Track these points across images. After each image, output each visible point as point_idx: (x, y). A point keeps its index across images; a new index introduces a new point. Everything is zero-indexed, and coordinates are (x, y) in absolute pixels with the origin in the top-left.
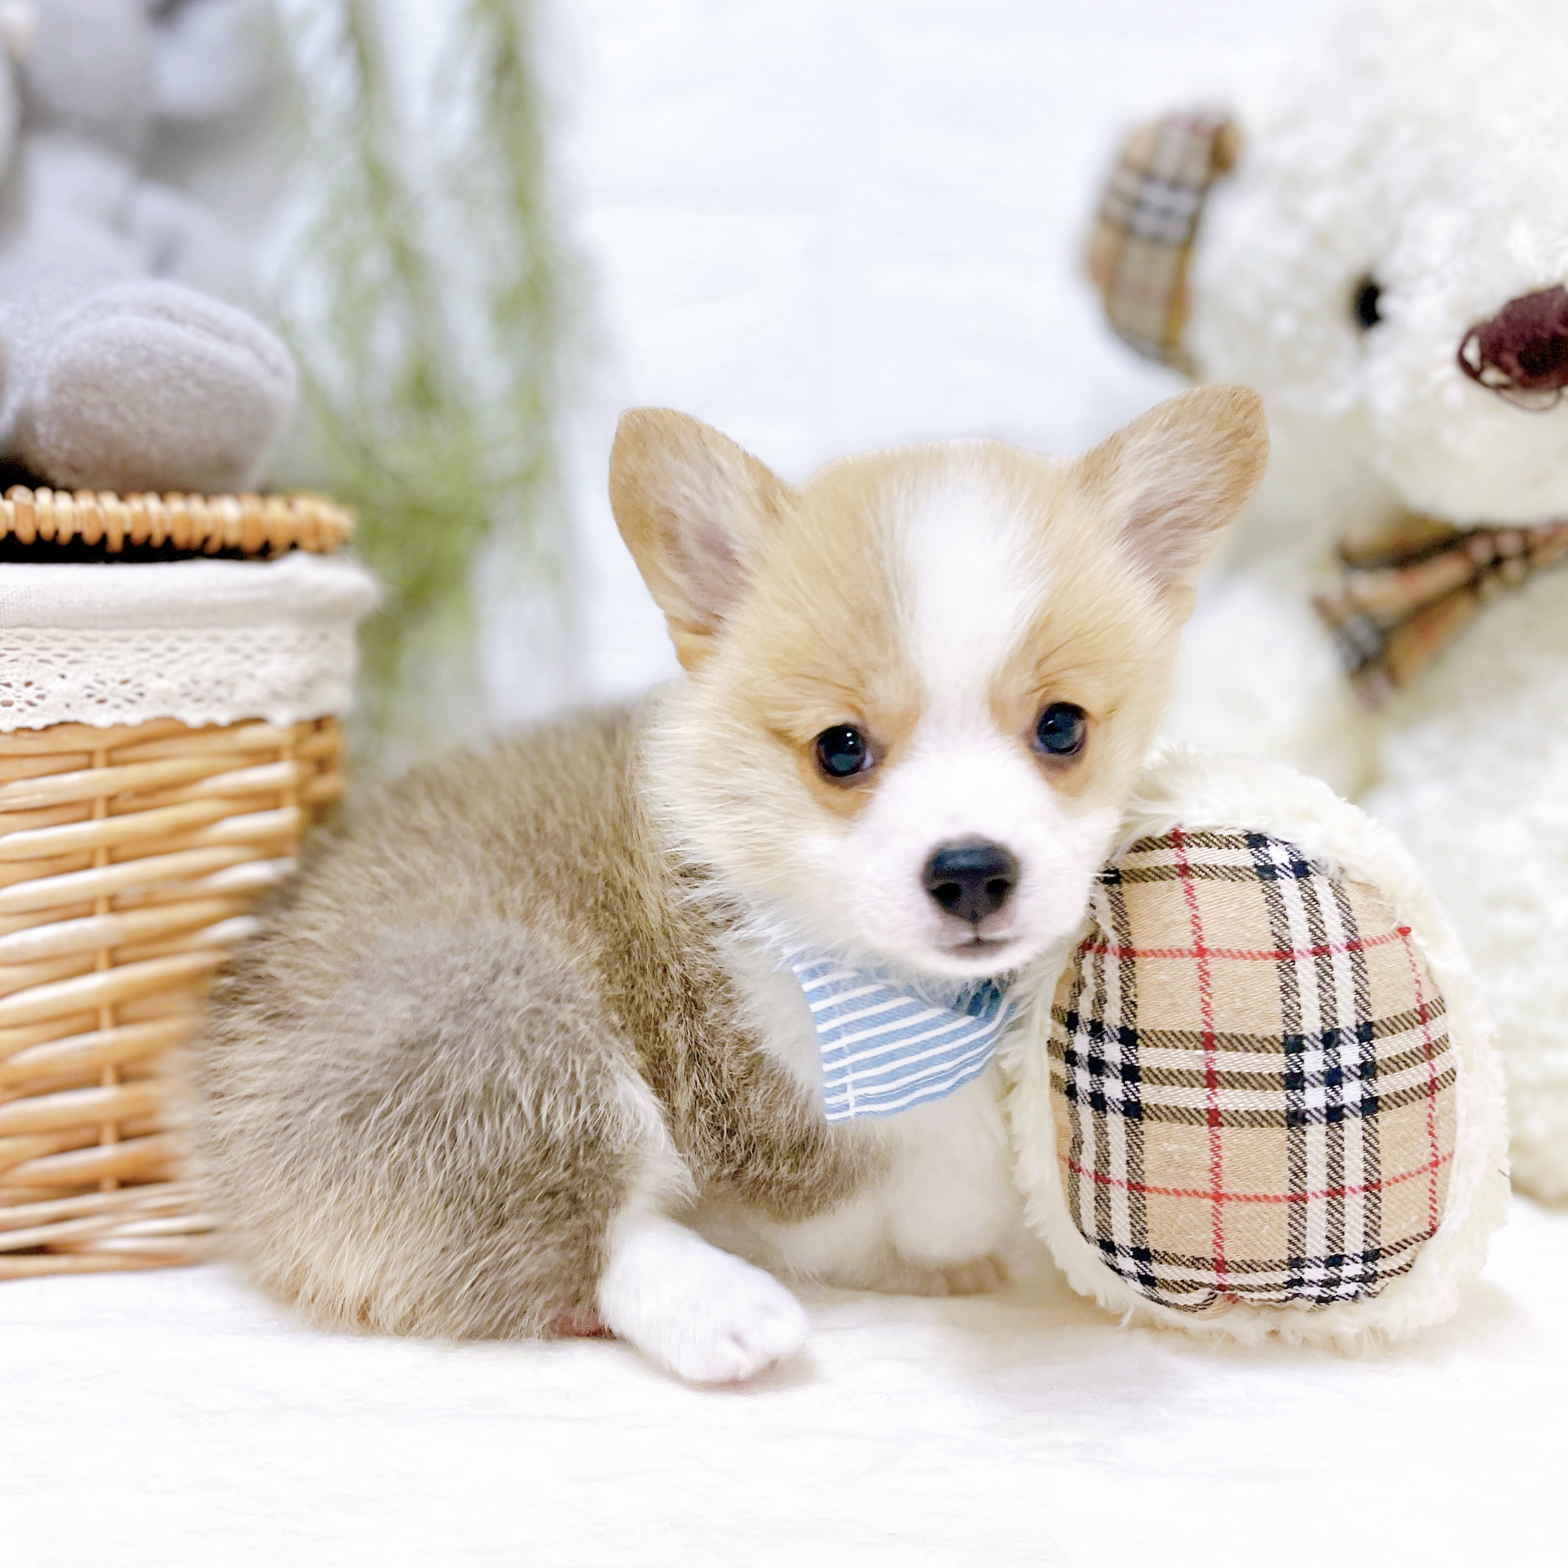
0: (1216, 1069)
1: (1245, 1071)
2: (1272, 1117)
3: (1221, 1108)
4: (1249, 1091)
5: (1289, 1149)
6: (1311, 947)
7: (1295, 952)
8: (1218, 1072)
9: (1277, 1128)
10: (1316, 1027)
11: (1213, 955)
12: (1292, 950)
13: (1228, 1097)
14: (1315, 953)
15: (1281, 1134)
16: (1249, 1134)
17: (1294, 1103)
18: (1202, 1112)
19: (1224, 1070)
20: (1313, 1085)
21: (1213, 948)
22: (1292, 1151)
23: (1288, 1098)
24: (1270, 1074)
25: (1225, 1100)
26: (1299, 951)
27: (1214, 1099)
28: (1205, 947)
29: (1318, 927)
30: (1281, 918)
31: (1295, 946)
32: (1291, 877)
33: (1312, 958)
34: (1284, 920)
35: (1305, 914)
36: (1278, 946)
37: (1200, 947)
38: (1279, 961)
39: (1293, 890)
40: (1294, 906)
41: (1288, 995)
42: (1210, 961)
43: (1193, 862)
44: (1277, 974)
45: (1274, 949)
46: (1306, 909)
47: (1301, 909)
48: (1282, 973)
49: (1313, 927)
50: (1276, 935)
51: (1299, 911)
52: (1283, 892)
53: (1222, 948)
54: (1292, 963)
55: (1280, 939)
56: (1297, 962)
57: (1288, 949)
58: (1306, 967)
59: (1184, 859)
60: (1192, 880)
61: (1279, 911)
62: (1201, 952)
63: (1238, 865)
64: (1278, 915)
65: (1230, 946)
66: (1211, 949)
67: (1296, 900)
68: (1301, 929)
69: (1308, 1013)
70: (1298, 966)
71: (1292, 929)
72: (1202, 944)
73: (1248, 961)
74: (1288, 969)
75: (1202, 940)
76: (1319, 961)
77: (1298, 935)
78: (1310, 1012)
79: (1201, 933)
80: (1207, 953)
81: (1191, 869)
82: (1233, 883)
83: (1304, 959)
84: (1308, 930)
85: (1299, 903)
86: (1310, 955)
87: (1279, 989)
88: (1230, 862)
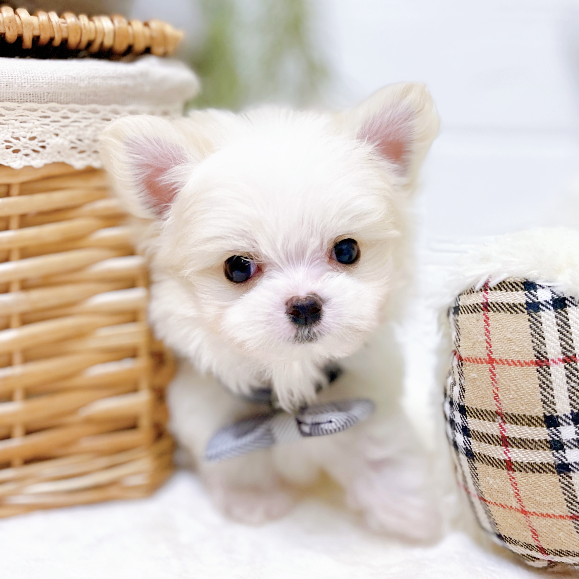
0: (506, 435)
1: (524, 437)
2: (546, 467)
3: (513, 460)
4: (528, 450)
5: (562, 487)
6: (562, 357)
7: (550, 360)
8: (508, 437)
9: (550, 474)
10: (567, 411)
11: (498, 363)
12: (548, 360)
13: (516, 453)
14: (564, 361)
15: (554, 478)
16: (533, 477)
17: (559, 459)
18: (502, 461)
19: (511, 436)
20: (570, 448)
21: (497, 359)
22: (564, 488)
23: (554, 455)
24: (539, 440)
25: (514, 455)
26: (553, 360)
27: (508, 454)
28: (493, 358)
29: (567, 343)
30: (540, 338)
31: (549, 356)
32: (550, 309)
33: (563, 365)
34: (542, 340)
35: (558, 335)
36: (538, 358)
37: (490, 358)
38: (538, 367)
39: (550, 318)
40: (550, 330)
41: (545, 390)
42: (496, 367)
43: (491, 301)
44: (537, 375)
45: (535, 359)
46: (559, 331)
47: (555, 332)
48: (540, 375)
49: (563, 343)
50: (536, 350)
51: (553, 333)
52: (543, 320)
53: (502, 358)
54: (548, 368)
55: (539, 352)
56: (551, 368)
57: (544, 359)
58: (557, 371)
59: (487, 299)
60: (489, 313)
61: (538, 334)
62: (491, 361)
63: (515, 303)
64: (537, 336)
65: (507, 357)
66: (496, 360)
67: (552, 326)
68: (554, 345)
69: (560, 401)
70: (552, 370)
71: (547, 346)
72: (491, 355)
73: (518, 367)
74: (545, 373)
75: (492, 353)
76: (568, 366)
77: (552, 349)
78: (562, 401)
79: (491, 349)
80: (494, 362)
81: (489, 305)
82: (511, 314)
83: (556, 365)
84: (559, 346)
85: (554, 327)
86: (561, 363)
87: (538, 386)
88: (511, 300)
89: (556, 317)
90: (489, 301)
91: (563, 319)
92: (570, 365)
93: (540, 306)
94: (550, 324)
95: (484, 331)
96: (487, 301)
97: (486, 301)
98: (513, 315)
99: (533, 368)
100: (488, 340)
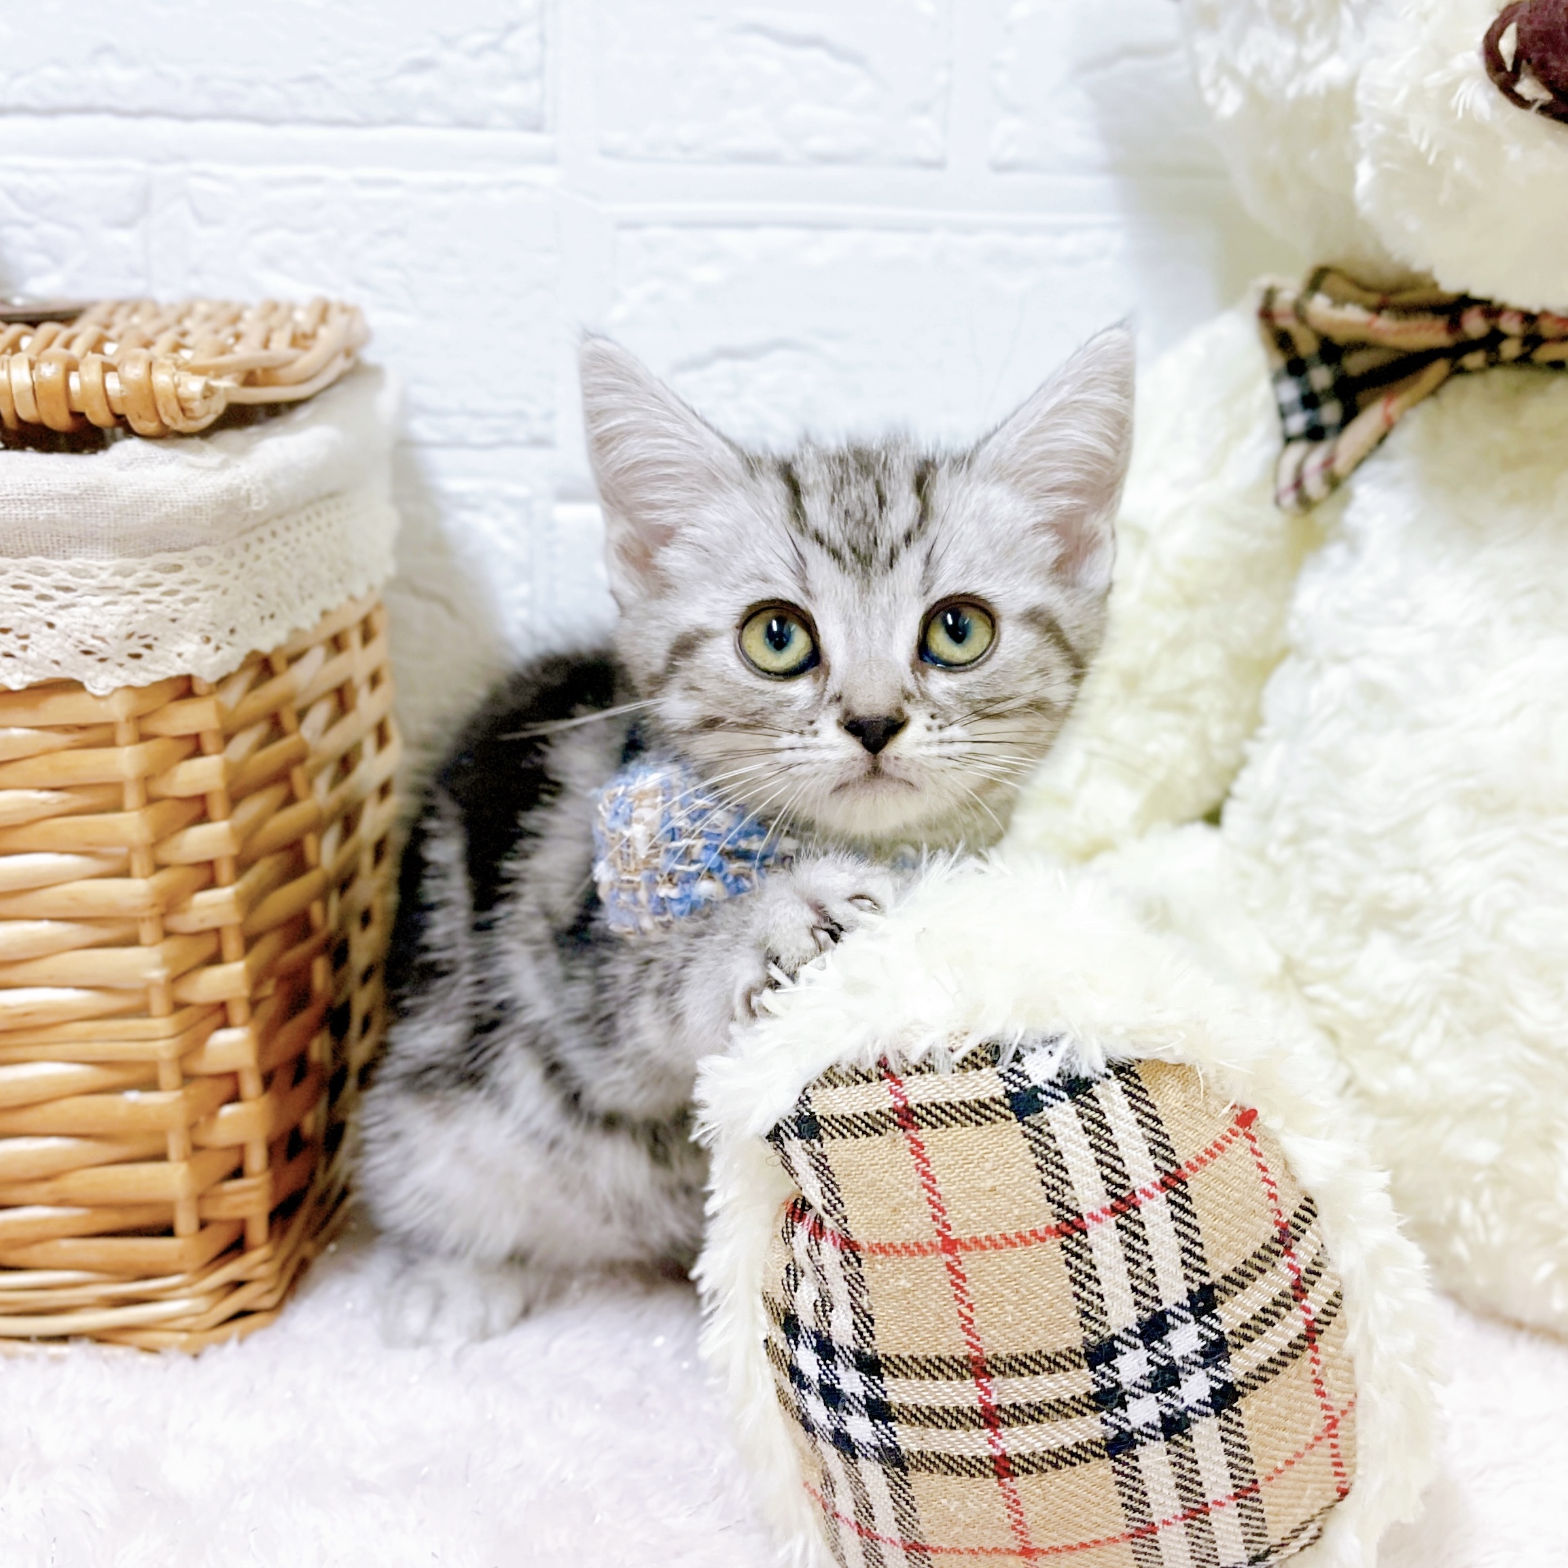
0: (993, 1403)
1: (1036, 1400)
2: (1086, 1450)
3: (1011, 1453)
5: (1118, 1483)
6: (1108, 1203)
8: (997, 1407)
9: (1094, 1462)
10: (1129, 1319)
11: (967, 1249)
12: (1080, 1216)
13: (1017, 1437)
14: (1114, 1211)
15: (1103, 1467)
16: (1057, 1478)
17: (1114, 1425)
18: (984, 1460)
19: (1007, 1403)
20: (1138, 1397)
21: (965, 1238)
22: (1122, 1484)
23: (1102, 1421)
24: (1073, 1398)
25: (1013, 1441)
27: (1000, 1442)
28: (953, 1238)
29: (1114, 1170)
30: (1057, 1172)
31: (1084, 1210)
32: (1062, 1100)
33: (1112, 1221)
34: (1062, 1174)
35: (1092, 1154)
36: (1059, 1217)
37: (945, 1238)
38: (1063, 1239)
39: (1069, 1120)
40: (1073, 1147)
41: (1083, 1286)
42: (962, 1259)
43: (917, 1102)
44: (1063, 1258)
45: (1054, 1222)
46: (1092, 1146)
47: (1084, 1149)
48: (1069, 1255)
49: (1107, 1172)
50: (1053, 1201)
51: (1082, 1152)
52: (1054, 1128)
53: (978, 1236)
54: (1083, 1236)
55: (1061, 1205)
56: (1090, 1234)
57: (1074, 1218)
58: (1104, 1237)
59: (903, 1098)
60: (920, 1131)
61: (1052, 1163)
62: (950, 1246)
63: (981, 1099)
64: (1052, 1168)
65: (989, 1231)
66: (963, 1241)
67: (1076, 1137)
68: (1089, 1180)
69: (1115, 1304)
70: (1092, 1238)
71: (1075, 1186)
72: (948, 1233)
73: (1019, 1249)
74: (1078, 1247)
75: (949, 1227)
76: (1122, 1221)
77: (1085, 1191)
78: (1119, 1301)
79: (945, 1218)
80: (958, 1246)
81: (915, 1114)
82: (979, 1128)
83: (1099, 1226)
84: (1100, 1180)
85: (1081, 1139)
86: (1108, 1217)
87: (1068, 1281)
88: (968, 1094)
89: (1081, 1116)
90: (912, 1103)
91: (1095, 1115)
92: (1128, 1217)
93: (1039, 1095)
94: (1072, 1133)
95: (917, 1178)
96: (906, 1103)
97: (901, 1104)
98: (983, 1127)
99: (1053, 1243)
100: (935, 1198)
